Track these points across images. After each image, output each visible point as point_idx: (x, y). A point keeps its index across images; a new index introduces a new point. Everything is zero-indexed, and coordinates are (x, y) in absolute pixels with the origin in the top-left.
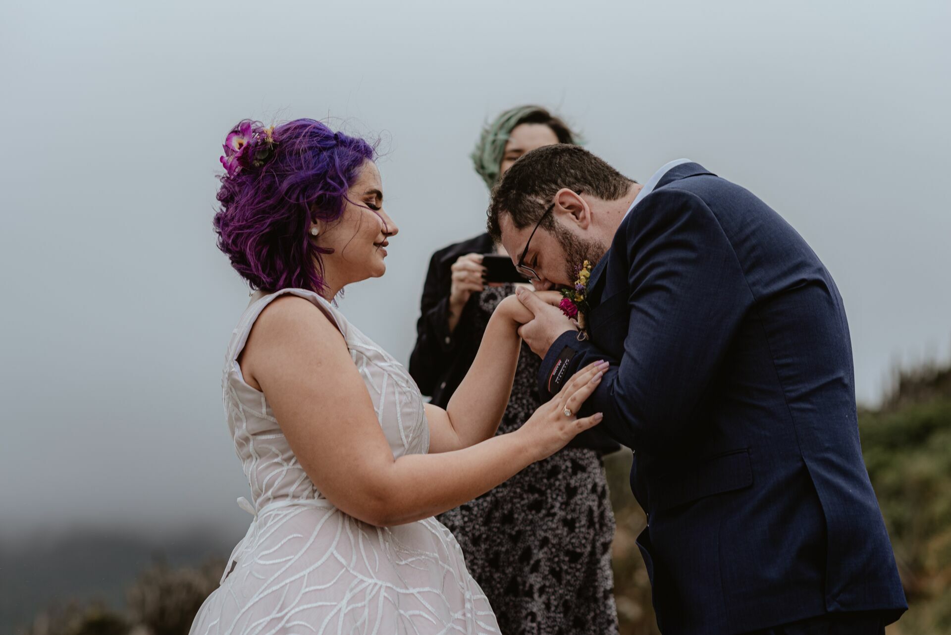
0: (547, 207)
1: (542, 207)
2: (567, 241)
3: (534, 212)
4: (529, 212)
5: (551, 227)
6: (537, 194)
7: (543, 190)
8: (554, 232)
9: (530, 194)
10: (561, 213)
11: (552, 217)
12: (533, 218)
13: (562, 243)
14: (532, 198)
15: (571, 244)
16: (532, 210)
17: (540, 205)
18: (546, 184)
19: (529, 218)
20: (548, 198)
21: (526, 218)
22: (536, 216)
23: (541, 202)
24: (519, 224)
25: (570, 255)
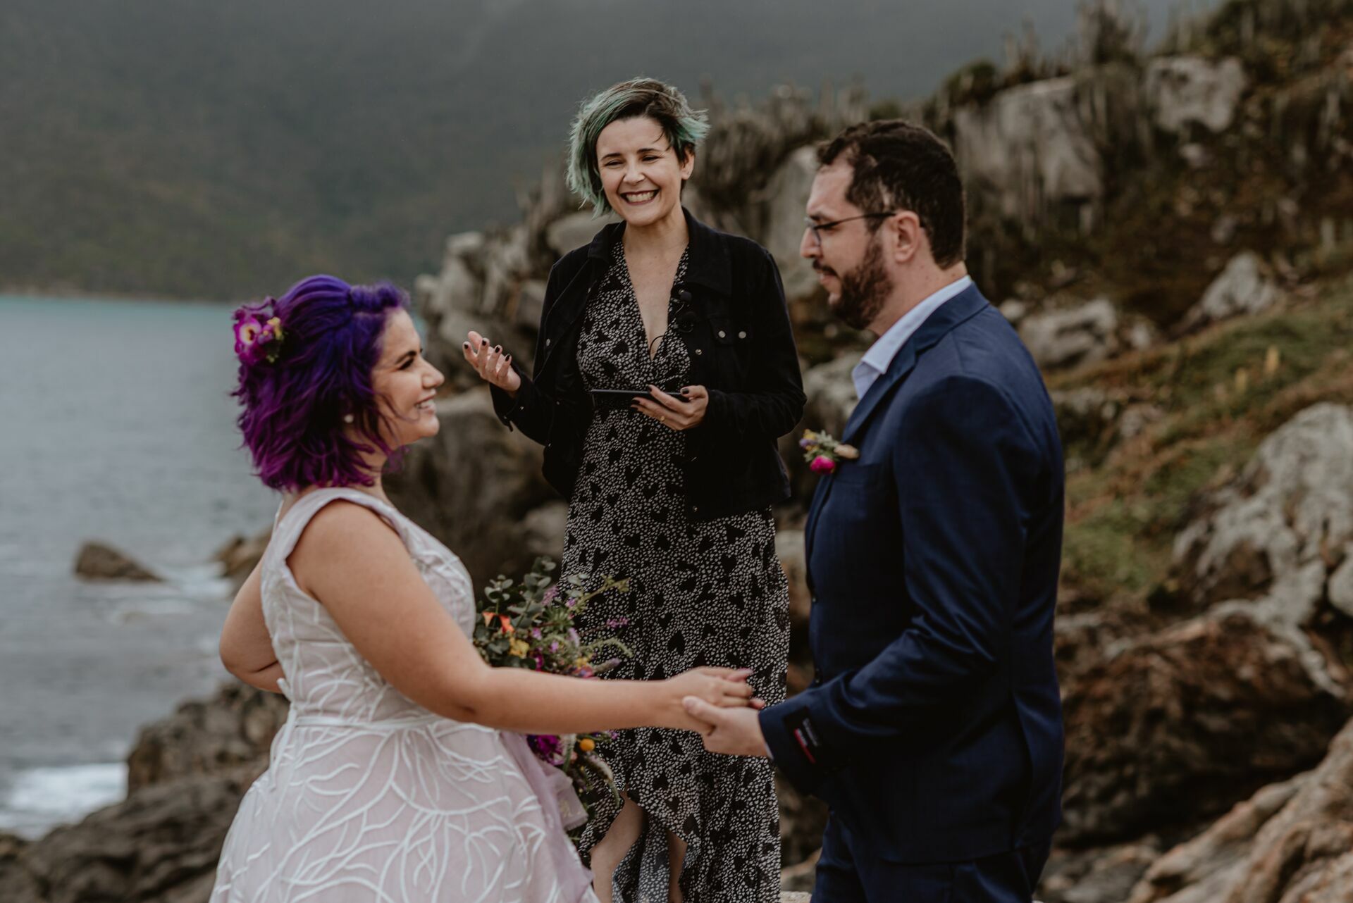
0: (886, 210)
1: (882, 205)
3: (872, 202)
4: (868, 196)
5: (873, 229)
6: (890, 190)
7: (898, 194)
8: (871, 236)
9: (885, 183)
10: (892, 228)
11: (881, 223)
13: (868, 253)
14: (883, 189)
16: (872, 198)
17: (883, 203)
18: (905, 192)
19: (864, 202)
20: (894, 205)
21: (862, 199)
22: (871, 207)
23: (887, 200)
24: (850, 197)
25: (865, 267)
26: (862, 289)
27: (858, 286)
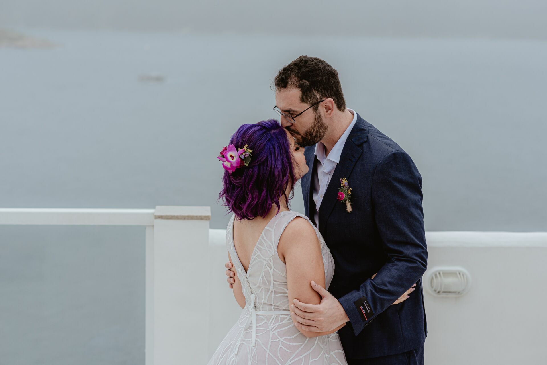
0: (319, 100)
2: (318, 120)
3: (313, 99)
4: (311, 98)
5: (316, 110)
6: (318, 92)
7: (322, 92)
8: (315, 113)
9: (315, 90)
10: (322, 106)
11: (318, 106)
12: (310, 102)
13: (316, 120)
14: (315, 92)
15: (319, 121)
16: (312, 98)
17: (317, 98)
18: (324, 90)
19: (309, 101)
20: (322, 97)
21: (308, 100)
22: (312, 101)
23: (318, 97)
24: (303, 100)
25: (315, 126)
26: (314, 134)
27: (313, 133)
